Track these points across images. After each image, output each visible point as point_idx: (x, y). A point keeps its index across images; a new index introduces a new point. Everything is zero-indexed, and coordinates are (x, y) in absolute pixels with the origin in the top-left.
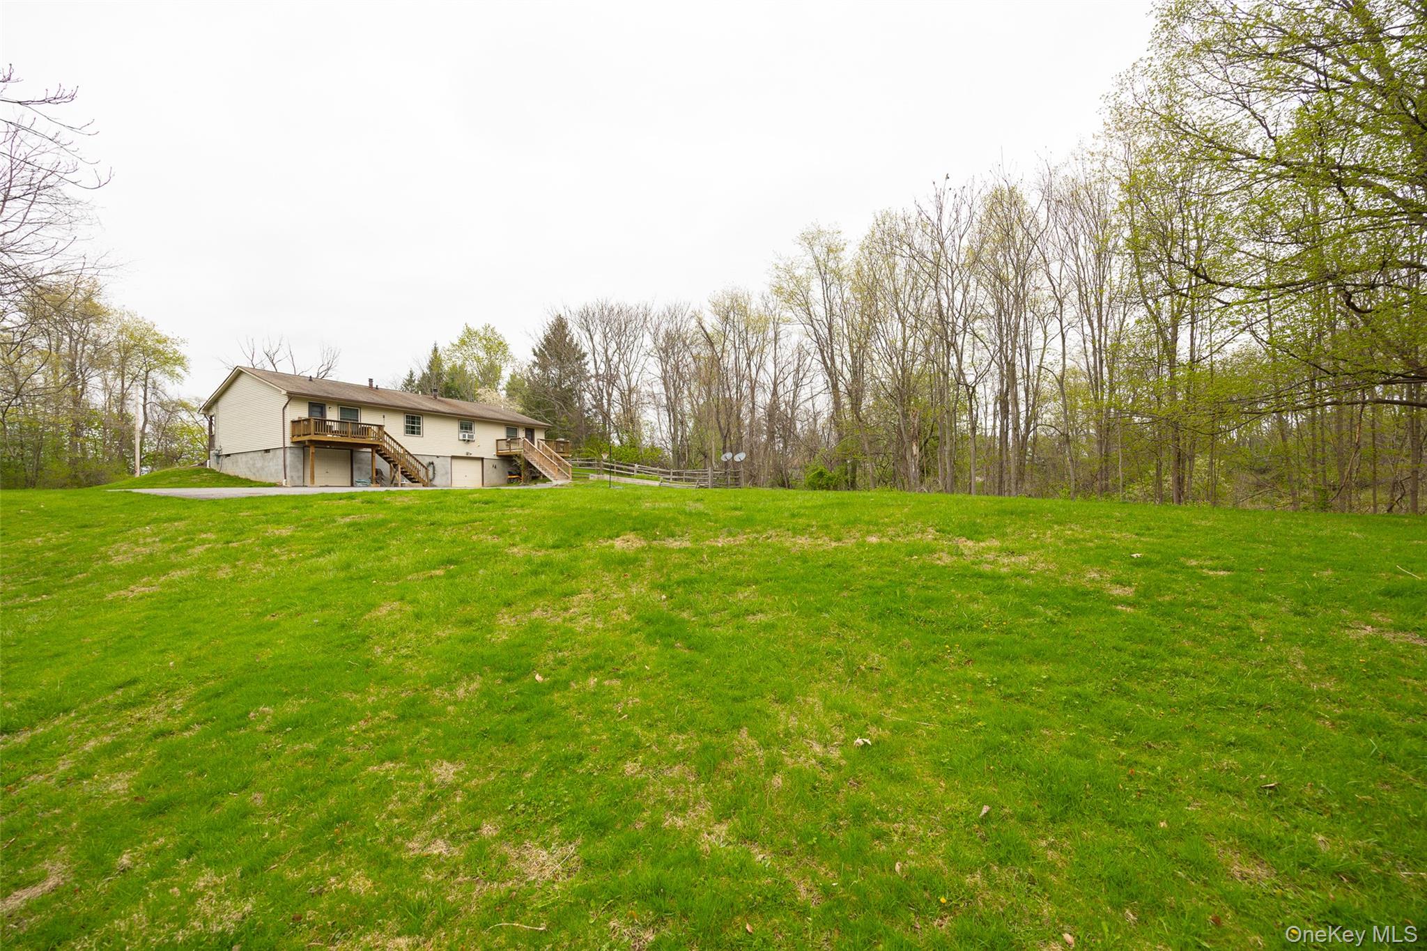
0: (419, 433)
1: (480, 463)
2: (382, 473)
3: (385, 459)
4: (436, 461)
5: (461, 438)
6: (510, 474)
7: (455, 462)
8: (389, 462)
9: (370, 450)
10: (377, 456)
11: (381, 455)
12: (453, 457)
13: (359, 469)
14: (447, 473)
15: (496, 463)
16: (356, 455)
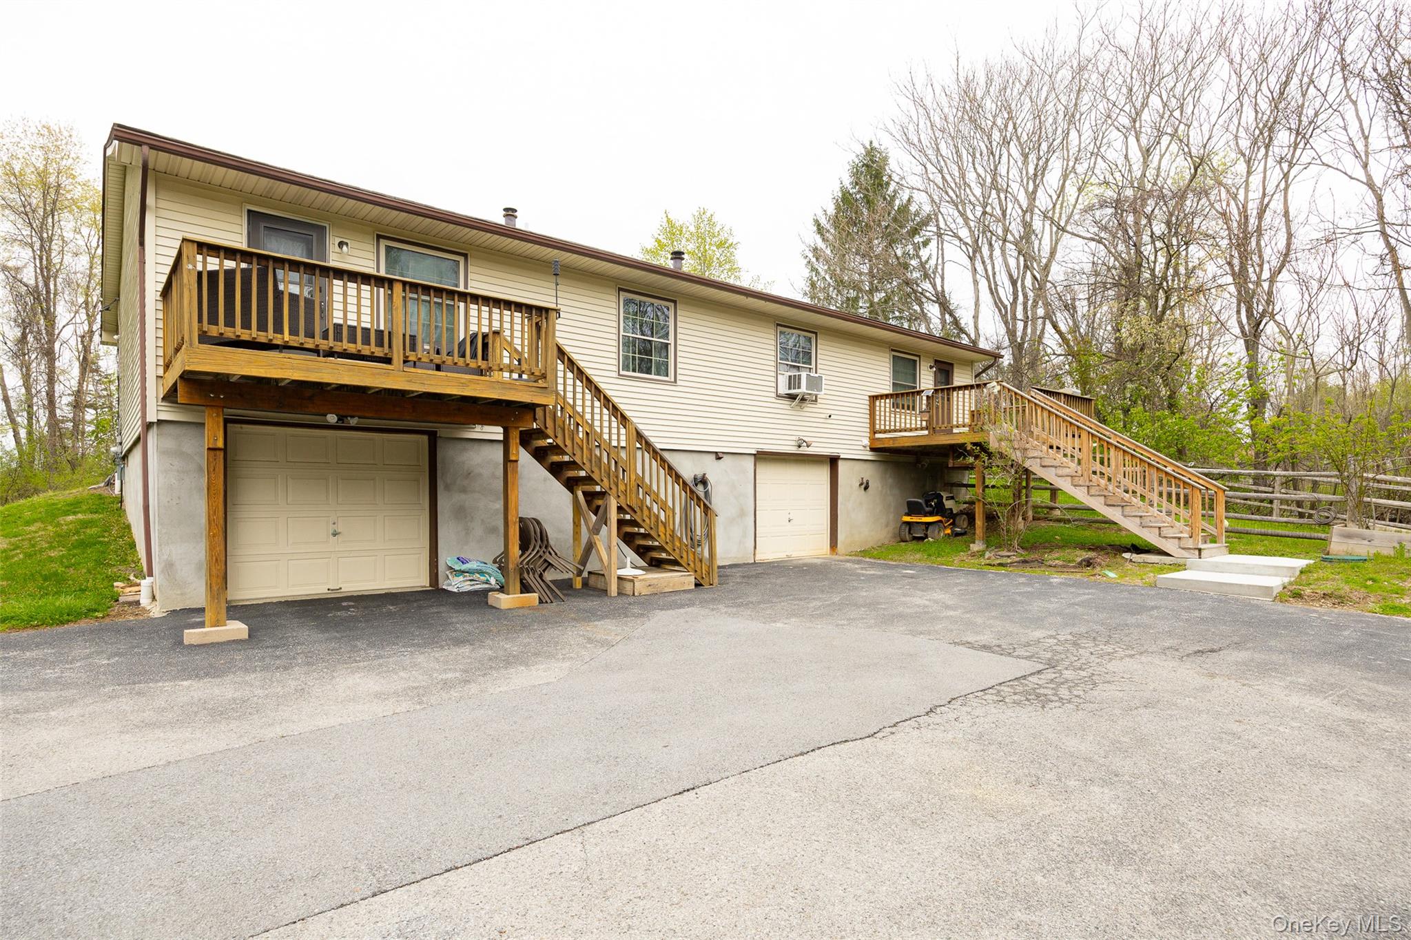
0: (663, 369)
1: (824, 473)
2: (543, 537)
3: (556, 470)
4: (715, 472)
5: (783, 390)
6: (913, 509)
7: (770, 475)
8: (571, 484)
9: (496, 432)
10: (524, 458)
11: (540, 455)
12: (762, 457)
13: (461, 513)
14: (742, 514)
15: (869, 472)
16: (446, 452)
